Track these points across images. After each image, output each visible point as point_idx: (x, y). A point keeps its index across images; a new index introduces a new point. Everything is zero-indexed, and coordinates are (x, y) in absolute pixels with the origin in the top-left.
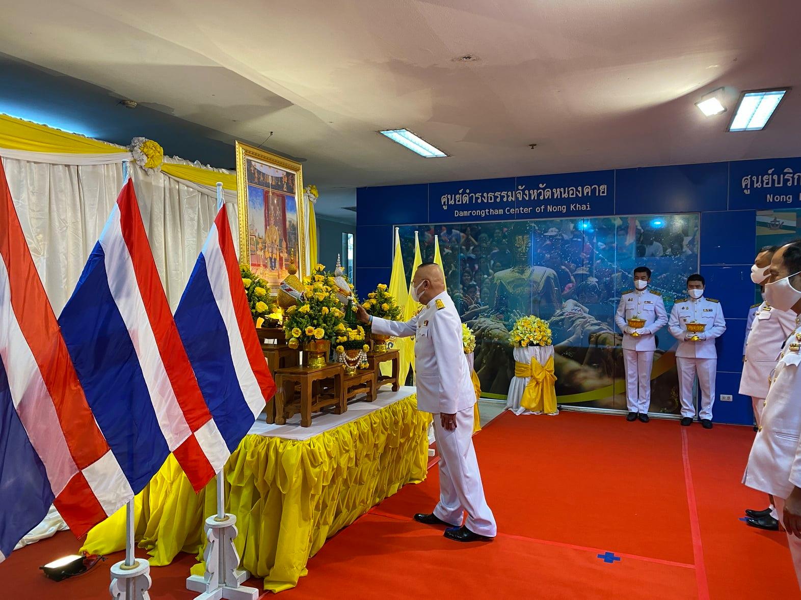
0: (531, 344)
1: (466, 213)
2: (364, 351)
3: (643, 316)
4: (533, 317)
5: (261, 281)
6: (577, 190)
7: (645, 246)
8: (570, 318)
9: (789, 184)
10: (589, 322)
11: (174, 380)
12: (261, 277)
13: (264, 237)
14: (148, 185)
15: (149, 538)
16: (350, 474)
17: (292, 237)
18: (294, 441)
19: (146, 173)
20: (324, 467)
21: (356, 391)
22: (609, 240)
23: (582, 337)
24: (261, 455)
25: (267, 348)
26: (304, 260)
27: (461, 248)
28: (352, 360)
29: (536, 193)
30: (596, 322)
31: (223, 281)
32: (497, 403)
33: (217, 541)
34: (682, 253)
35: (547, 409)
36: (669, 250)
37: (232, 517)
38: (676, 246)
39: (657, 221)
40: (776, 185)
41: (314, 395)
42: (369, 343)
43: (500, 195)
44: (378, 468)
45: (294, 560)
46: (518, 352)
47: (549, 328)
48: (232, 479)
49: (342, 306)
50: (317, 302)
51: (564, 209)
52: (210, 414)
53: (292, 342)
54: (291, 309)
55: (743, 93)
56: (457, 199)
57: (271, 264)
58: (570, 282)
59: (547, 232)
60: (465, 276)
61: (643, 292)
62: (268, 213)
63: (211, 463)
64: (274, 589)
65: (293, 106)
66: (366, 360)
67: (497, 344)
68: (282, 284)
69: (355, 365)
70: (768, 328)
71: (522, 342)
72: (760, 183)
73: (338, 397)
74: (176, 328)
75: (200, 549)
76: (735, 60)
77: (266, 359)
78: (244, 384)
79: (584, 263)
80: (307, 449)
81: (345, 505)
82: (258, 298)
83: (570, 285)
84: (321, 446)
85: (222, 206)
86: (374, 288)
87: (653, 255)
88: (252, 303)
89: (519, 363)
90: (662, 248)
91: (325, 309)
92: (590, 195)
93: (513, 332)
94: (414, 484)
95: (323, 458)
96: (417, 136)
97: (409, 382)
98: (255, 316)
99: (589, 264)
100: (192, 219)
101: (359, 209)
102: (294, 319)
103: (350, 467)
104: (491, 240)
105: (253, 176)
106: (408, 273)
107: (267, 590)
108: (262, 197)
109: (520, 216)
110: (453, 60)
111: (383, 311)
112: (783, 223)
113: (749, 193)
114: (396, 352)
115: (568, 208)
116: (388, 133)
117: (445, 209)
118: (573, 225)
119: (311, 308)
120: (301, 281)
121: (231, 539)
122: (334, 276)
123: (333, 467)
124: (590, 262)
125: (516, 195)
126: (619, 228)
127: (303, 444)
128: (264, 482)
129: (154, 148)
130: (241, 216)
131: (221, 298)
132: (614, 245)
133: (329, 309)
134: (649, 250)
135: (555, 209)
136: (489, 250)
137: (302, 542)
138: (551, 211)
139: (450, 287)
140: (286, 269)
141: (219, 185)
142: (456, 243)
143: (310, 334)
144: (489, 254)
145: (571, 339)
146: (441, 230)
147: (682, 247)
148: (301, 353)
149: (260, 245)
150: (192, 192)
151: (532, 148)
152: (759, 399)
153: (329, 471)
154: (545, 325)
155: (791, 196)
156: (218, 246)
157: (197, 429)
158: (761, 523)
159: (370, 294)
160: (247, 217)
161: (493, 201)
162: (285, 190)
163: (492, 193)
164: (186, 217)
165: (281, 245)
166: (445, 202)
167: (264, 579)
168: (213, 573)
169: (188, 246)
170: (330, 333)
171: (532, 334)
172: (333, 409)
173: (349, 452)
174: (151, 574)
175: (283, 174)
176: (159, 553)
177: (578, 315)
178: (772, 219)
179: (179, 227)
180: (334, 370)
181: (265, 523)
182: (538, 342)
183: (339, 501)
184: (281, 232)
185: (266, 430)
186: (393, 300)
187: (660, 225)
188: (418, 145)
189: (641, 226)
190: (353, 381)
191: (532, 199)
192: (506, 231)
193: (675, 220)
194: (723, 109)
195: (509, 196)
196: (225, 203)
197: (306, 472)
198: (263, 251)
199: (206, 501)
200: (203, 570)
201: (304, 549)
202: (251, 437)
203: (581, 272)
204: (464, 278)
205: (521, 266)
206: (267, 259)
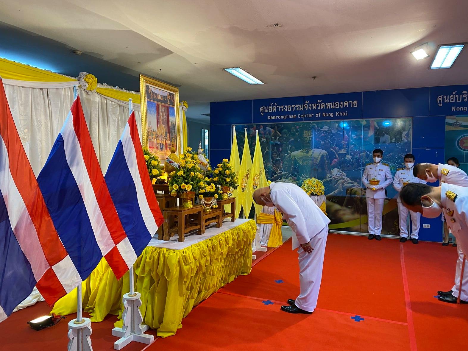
0: (312, 194)
1: (274, 118)
2: (215, 198)
3: (378, 178)
4: (313, 178)
5: (155, 157)
6: (340, 104)
7: (380, 137)
8: (335, 179)
9: (466, 100)
10: (346, 182)
11: (105, 215)
12: (155, 154)
13: (156, 131)
14: (89, 100)
15: (91, 306)
16: (207, 269)
17: (173, 131)
18: (174, 250)
19: (87, 93)
20: (192, 265)
21: (210, 221)
22: (358, 134)
23: (342, 190)
24: (155, 258)
25: (158, 196)
26: (180, 145)
27: (272, 138)
28: (208, 203)
29: (316, 106)
30: (351, 181)
31: (133, 157)
33: (130, 308)
34: (401, 141)
36: (394, 139)
37: (138, 294)
38: (398, 137)
39: (386, 122)
40: (458, 101)
41: (186, 224)
42: (218, 194)
43: (295, 107)
44: (223, 266)
45: (174, 319)
47: (323, 185)
48: (138, 272)
49: (202, 172)
50: (188, 169)
51: (332, 115)
52: (125, 234)
53: (173, 193)
54: (172, 173)
55: (439, 46)
56: (270, 109)
57: (161, 147)
58: (336, 158)
59: (322, 129)
60: (274, 154)
61: (379, 164)
62: (159, 117)
63: (126, 263)
64: (163, 336)
65: (172, 54)
66: (216, 203)
68: (167, 158)
69: (209, 206)
72: (448, 100)
73: (200, 224)
74: (106, 184)
75: (120, 313)
76: (435, 26)
77: (158, 202)
78: (145, 217)
79: (344, 147)
80: (182, 255)
81: (204, 287)
82: (153, 166)
83: (336, 160)
84: (190, 253)
85: (132, 113)
86: (221, 161)
87: (384, 142)
88: (150, 169)
90: (389, 138)
91: (192, 173)
92: (347, 107)
94: (244, 275)
95: (191, 260)
96: (246, 72)
97: (241, 216)
98: (151, 177)
99: (346, 147)
100: (114, 121)
101: (211, 115)
102: (174, 179)
103: (207, 266)
104: (289, 133)
105: (149, 94)
106: (240, 153)
107: (159, 336)
108: (155, 107)
109: (306, 119)
110: (268, 27)
111: (226, 174)
112: (461, 123)
113: (441, 106)
114: (234, 199)
115: (335, 114)
116: (228, 70)
117: (262, 115)
118: (338, 124)
119: (184, 173)
120: (178, 157)
121: (138, 307)
122: (198, 154)
123: (197, 265)
125: (304, 107)
126: (365, 126)
127: (180, 252)
128: (157, 274)
129: (91, 78)
130: (143, 118)
131: (132, 166)
132: (361, 136)
133: (195, 174)
134: (382, 139)
135: (327, 115)
136: (288, 139)
137: (179, 309)
138: (325, 116)
139: (265, 161)
140: (169, 150)
141: (130, 100)
142: (269, 135)
143: (183, 188)
144: (288, 142)
145: (336, 191)
146: (260, 127)
147: (401, 138)
148: (178, 199)
149: (154, 136)
150: (114, 105)
151: (314, 79)
153: (194, 267)
154: (321, 183)
155: (466, 108)
156: (130, 136)
157: (118, 243)
158: (446, 299)
159: (218, 165)
160: (146, 119)
161: (290, 110)
162: (169, 103)
163: (290, 105)
164: (111, 120)
165: (166, 136)
166: (262, 111)
167: (157, 330)
168: (127, 326)
169: (112, 136)
170: (195, 187)
171: (313, 189)
172: (197, 232)
173: (206, 257)
174: (91, 327)
175: (167, 94)
176: (96, 315)
177: (340, 177)
178: (455, 121)
179: (107, 125)
180: (198, 209)
181: (157, 297)
182: (316, 193)
183: (200, 285)
184: (166, 128)
185: (158, 244)
186: (232, 168)
187: (388, 124)
188: (247, 77)
189: (378, 125)
190: (209, 215)
191: (314, 109)
192: (298, 128)
193: (397, 122)
194: (427, 56)
195: (300, 107)
196: (134, 111)
197: (181, 268)
198: (156, 139)
199: (123, 284)
200: (122, 325)
201: (180, 313)
202: (149, 248)
203: (342, 152)
204: (273, 156)
205: (307, 149)
206: (158, 144)
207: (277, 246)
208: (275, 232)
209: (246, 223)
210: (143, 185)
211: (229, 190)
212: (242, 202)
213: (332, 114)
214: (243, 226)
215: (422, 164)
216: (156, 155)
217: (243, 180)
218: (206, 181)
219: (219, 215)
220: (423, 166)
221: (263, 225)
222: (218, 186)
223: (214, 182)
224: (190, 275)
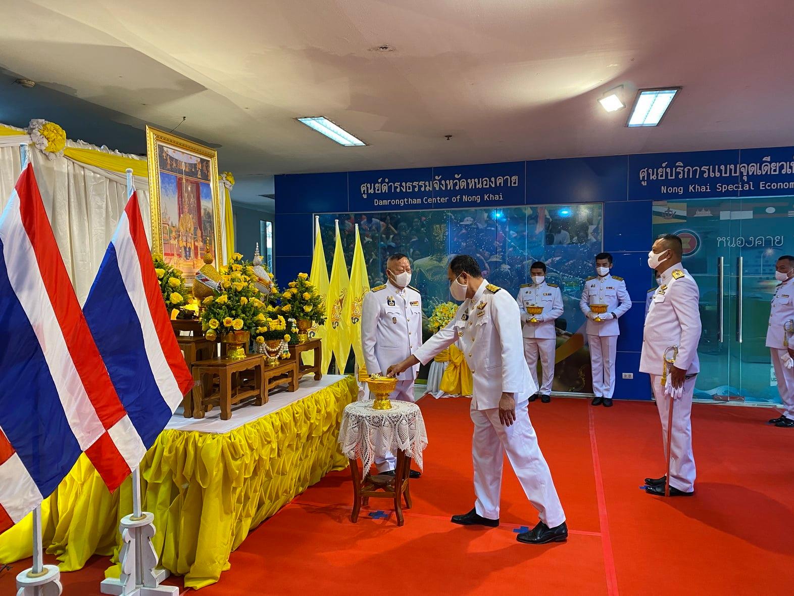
1: (385, 202)
2: (285, 341)
4: (451, 304)
5: (175, 271)
6: (490, 181)
7: (554, 234)
9: (681, 176)
11: (85, 377)
12: (175, 267)
13: (177, 224)
14: (50, 170)
15: (59, 542)
16: (272, 465)
17: (208, 225)
18: (213, 434)
19: (47, 157)
20: (245, 459)
21: (278, 381)
22: (520, 228)
24: (179, 450)
25: (183, 341)
26: (220, 250)
27: (381, 237)
28: (273, 350)
29: (451, 183)
31: (135, 272)
33: (133, 541)
34: (587, 241)
35: (465, 392)
36: (576, 238)
37: (150, 515)
38: (582, 234)
39: (563, 210)
40: (669, 178)
41: (233, 388)
42: (291, 333)
43: (418, 185)
44: (301, 458)
45: (216, 555)
48: (148, 476)
49: (262, 296)
50: (235, 292)
51: (478, 199)
52: (124, 410)
53: (210, 334)
54: (207, 300)
55: (640, 91)
56: (377, 188)
57: (186, 253)
58: (485, 269)
59: (463, 221)
61: (541, 285)
62: (182, 201)
63: (126, 461)
64: (196, 586)
65: (207, 90)
66: (288, 350)
68: (197, 274)
69: (276, 356)
70: (662, 310)
72: (655, 175)
73: (259, 388)
74: (85, 321)
75: (116, 552)
76: (633, 60)
77: (182, 351)
78: (159, 378)
79: (498, 251)
80: (227, 442)
81: (267, 496)
82: (172, 288)
83: (485, 272)
84: (242, 439)
85: (132, 193)
86: (295, 277)
87: (560, 243)
88: (166, 294)
90: (569, 237)
91: (244, 300)
92: (502, 185)
93: (432, 319)
94: (337, 471)
95: (244, 450)
96: (335, 124)
97: (332, 370)
98: (169, 308)
99: (502, 251)
100: (100, 207)
101: (277, 197)
102: (211, 310)
103: (272, 458)
104: (410, 228)
105: (164, 161)
106: (329, 261)
107: (188, 588)
108: (175, 184)
109: (437, 205)
110: (370, 50)
111: (304, 300)
112: (675, 212)
113: (646, 184)
114: (318, 341)
115: (482, 198)
116: (305, 120)
117: (365, 197)
118: (487, 214)
119: (229, 298)
120: (218, 270)
121: (148, 538)
122: (253, 265)
123: (255, 458)
125: (433, 185)
126: (530, 217)
127: (224, 438)
128: (183, 478)
129: (55, 131)
130: (152, 203)
131: (133, 289)
132: (524, 233)
133: (248, 299)
134: (557, 238)
135: (470, 199)
137: (224, 536)
138: (466, 200)
139: (371, 276)
140: (202, 258)
141: (129, 172)
142: (376, 232)
143: (228, 325)
144: (409, 243)
146: (361, 219)
147: (587, 235)
148: (219, 345)
149: (174, 234)
150: (99, 178)
151: (448, 139)
152: (655, 375)
153: (250, 462)
155: (682, 188)
156: (129, 235)
157: (111, 426)
158: (659, 490)
159: (290, 283)
160: (159, 205)
161: (411, 190)
162: (200, 177)
164: (93, 206)
165: (196, 235)
166: (364, 191)
167: (184, 576)
168: (129, 575)
169: (96, 235)
170: (249, 324)
172: (253, 401)
173: (272, 443)
174: (61, 580)
175: (197, 161)
176: (69, 558)
178: (666, 209)
179: (86, 215)
180: (255, 361)
181: (185, 519)
183: (261, 493)
184: (196, 220)
185: (184, 424)
186: (314, 289)
187: (567, 214)
188: (337, 133)
189: (550, 215)
190: (275, 371)
191: (449, 189)
192: (425, 220)
193: (581, 210)
194: (622, 106)
195: (427, 186)
196: (135, 190)
197: (227, 465)
198: (176, 240)
199: (120, 500)
200: (119, 572)
201: (226, 543)
202: (168, 432)
203: (495, 260)
204: (384, 266)
205: (439, 254)
206: (181, 248)
209: (340, 383)
210: (154, 322)
211: (311, 326)
212: (333, 347)
214: (336, 387)
216: (176, 268)
217: (333, 308)
218: (269, 313)
219: (292, 371)
222: (290, 320)
223: (283, 314)
224: (243, 476)
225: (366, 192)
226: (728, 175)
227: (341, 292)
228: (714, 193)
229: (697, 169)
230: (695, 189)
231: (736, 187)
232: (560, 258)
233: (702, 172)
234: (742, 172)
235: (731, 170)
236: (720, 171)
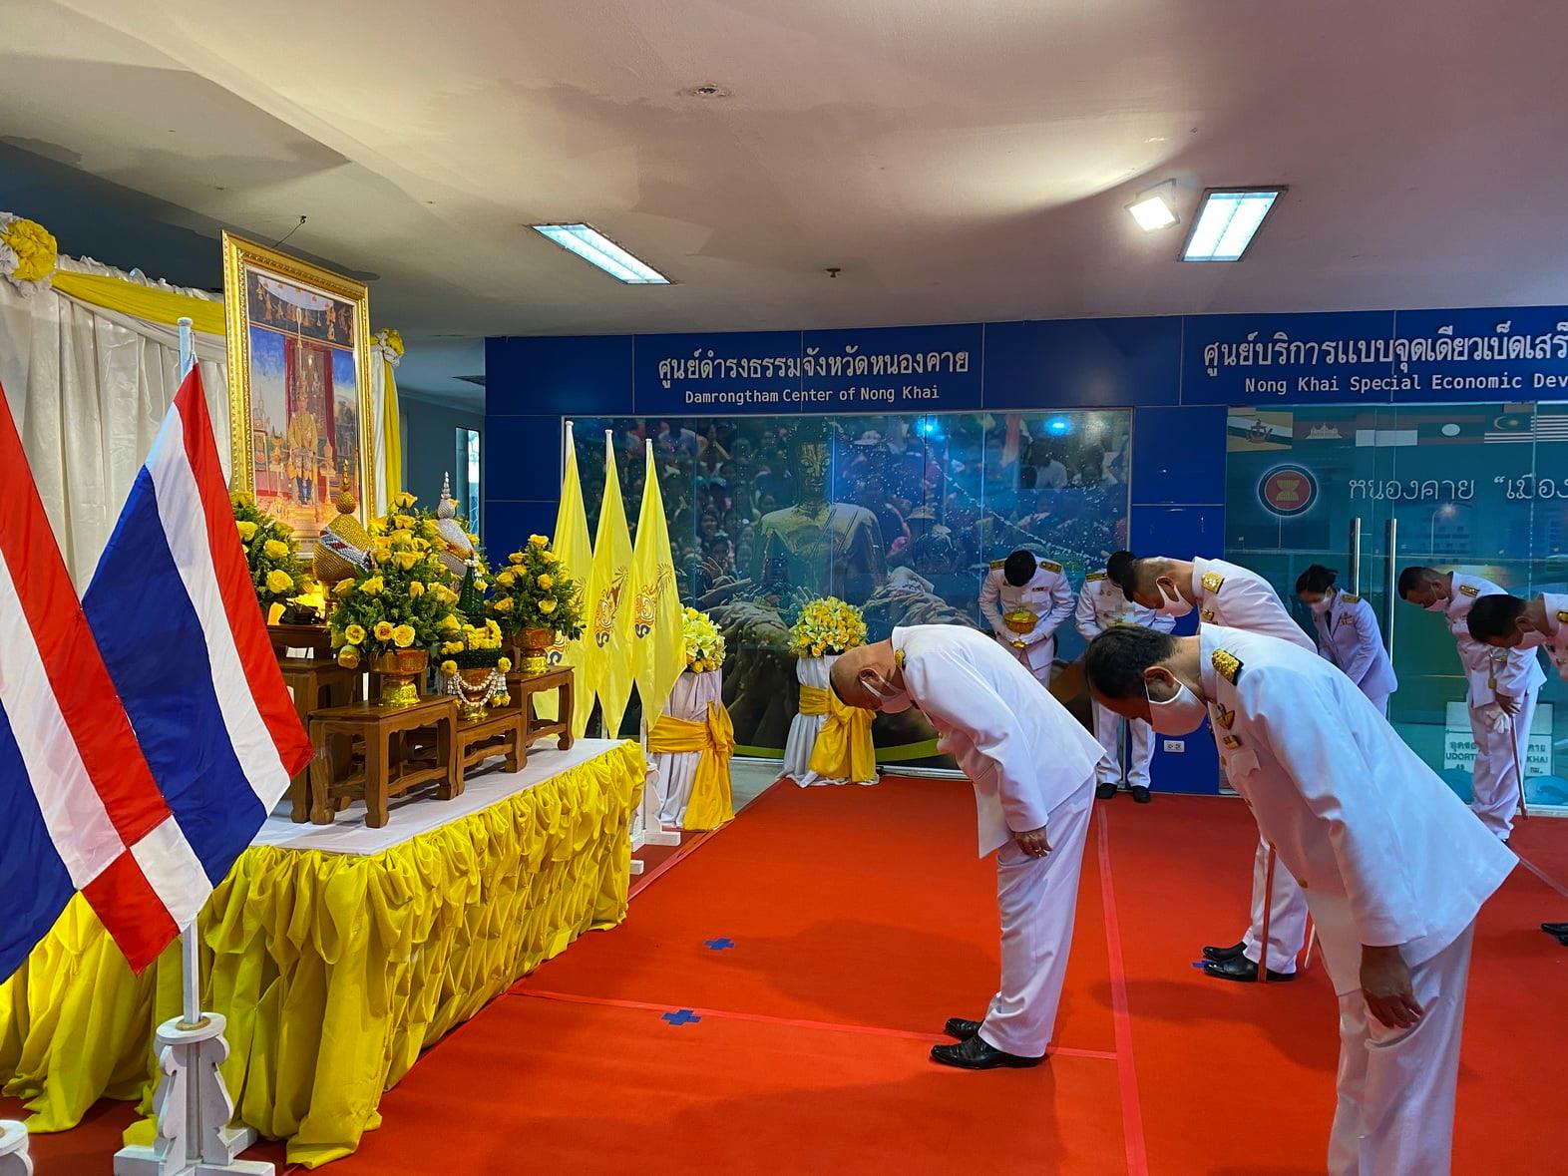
0: (830, 651)
1: (707, 397)
2: (500, 672)
4: (833, 600)
5: (278, 528)
6: (915, 360)
7: (1036, 467)
8: (900, 601)
9: (1282, 360)
10: (935, 609)
11: (83, 738)
12: (277, 519)
13: (285, 434)
14: (22, 317)
15: (29, 1072)
16: (470, 918)
17: (347, 435)
18: (350, 856)
19: (16, 290)
20: (415, 907)
21: (483, 752)
22: (971, 456)
24: (280, 886)
25: (293, 669)
26: (372, 485)
27: (699, 466)
28: (475, 688)
29: (839, 363)
30: (947, 608)
31: (193, 526)
32: (765, 765)
33: (182, 1071)
34: (1100, 482)
35: (857, 773)
36: (1078, 476)
37: (217, 1019)
38: (1090, 468)
39: (1057, 422)
40: (1261, 362)
41: (392, 764)
42: (511, 656)
43: (773, 364)
44: (528, 903)
45: (351, 1099)
46: (805, 667)
47: (863, 620)
48: (217, 940)
49: (454, 579)
50: (400, 572)
51: (890, 395)
52: (166, 806)
53: (346, 655)
54: (343, 586)
55: (1207, 192)
56: (691, 369)
57: (301, 491)
58: (902, 533)
59: (860, 439)
60: (706, 521)
62: (294, 385)
63: (169, 911)
64: (309, 1160)
65: (347, 166)
66: (505, 688)
67: (768, 651)
68: (323, 533)
69: (480, 700)
71: (813, 647)
72: (1233, 357)
73: (446, 764)
74: (87, 626)
75: (146, 1092)
76: (1194, 130)
77: (291, 690)
78: (243, 742)
79: (927, 498)
80: (379, 873)
81: (459, 980)
82: (271, 562)
83: (902, 539)
84: (409, 866)
85: (191, 368)
86: (522, 544)
87: (1049, 485)
88: (258, 572)
89: (807, 688)
90: (1065, 472)
91: (417, 587)
92: (937, 370)
93: (797, 629)
94: (602, 930)
95: (413, 886)
96: (609, 239)
97: (594, 729)
98: (265, 601)
99: (935, 499)
100: (126, 395)
101: (490, 380)
102: (350, 607)
103: (470, 905)
104: (756, 451)
105: (259, 305)
106: (593, 513)
107: (293, 1165)
108: (282, 351)
109: (811, 406)
110: (679, 93)
111: (540, 589)
112: (1271, 430)
113: (1215, 374)
114: (568, 671)
115: (898, 394)
116: (548, 230)
117: (666, 387)
118: (908, 426)
119: (387, 584)
120: (366, 529)
121: (214, 1064)
122: (438, 518)
123: (434, 905)
124: (936, 497)
125: (802, 365)
126: (990, 433)
127: (371, 863)
128: (288, 944)
129: (33, 237)
130: (234, 389)
131: (189, 562)
132: (979, 465)
133: (426, 587)
134: (1043, 475)
135: (874, 395)
136: (751, 470)
137: (369, 1061)
138: (867, 398)
139: (677, 542)
140: (333, 502)
141: (184, 324)
142: (689, 455)
143: (384, 638)
144: (751, 479)
146: (660, 430)
147: (1101, 472)
148: (366, 676)
149: (277, 451)
150: (126, 336)
151: (833, 276)
153: (425, 912)
154: (855, 615)
155: (1285, 383)
156: (182, 452)
157: (138, 840)
158: (1230, 969)
159: (512, 555)
160: (247, 392)
161: (759, 375)
162: (332, 338)
164: (112, 390)
166: (666, 374)
167: (286, 1141)
168: (173, 1139)
169: (116, 450)
170: (427, 635)
171: (831, 633)
172: (434, 790)
173: (469, 875)
174: (31, 1151)
175: (327, 306)
176: (50, 1105)
177: (915, 594)
178: (1254, 424)
179: (96, 406)
180: (438, 711)
181: (288, 1029)
182: (842, 648)
183: (448, 973)
184: (322, 425)
185: (292, 836)
186: (561, 566)
187: (1063, 429)
188: (611, 257)
189: (1029, 431)
190: (479, 730)
191: (833, 374)
192: (784, 435)
193: (1089, 421)
194: (1172, 219)
195: (790, 367)
196: (197, 361)
197: (378, 918)
198: (282, 465)
199: (158, 987)
200: (152, 1133)
201: (373, 1075)
202: (258, 851)
203: (921, 515)
204: (704, 524)
205: (811, 503)
206: (290, 481)
207: (715, 825)
208: (707, 779)
209: (611, 755)
210: (233, 629)
211: (553, 642)
212: (596, 682)
213: (890, 393)
214: (601, 763)
215: (1148, 561)
216: (283, 521)
217: (600, 606)
219: (514, 730)
220: (1152, 565)
221: (670, 756)
223: (497, 616)
224: (410, 941)
225: (669, 377)
226: (1372, 360)
227: (617, 574)
228: (1346, 394)
229: (1313, 347)
230: (1309, 386)
231: (1387, 384)
232: (1047, 514)
233: (1325, 354)
234: (1400, 355)
235: (1377, 350)
236: (1357, 352)
